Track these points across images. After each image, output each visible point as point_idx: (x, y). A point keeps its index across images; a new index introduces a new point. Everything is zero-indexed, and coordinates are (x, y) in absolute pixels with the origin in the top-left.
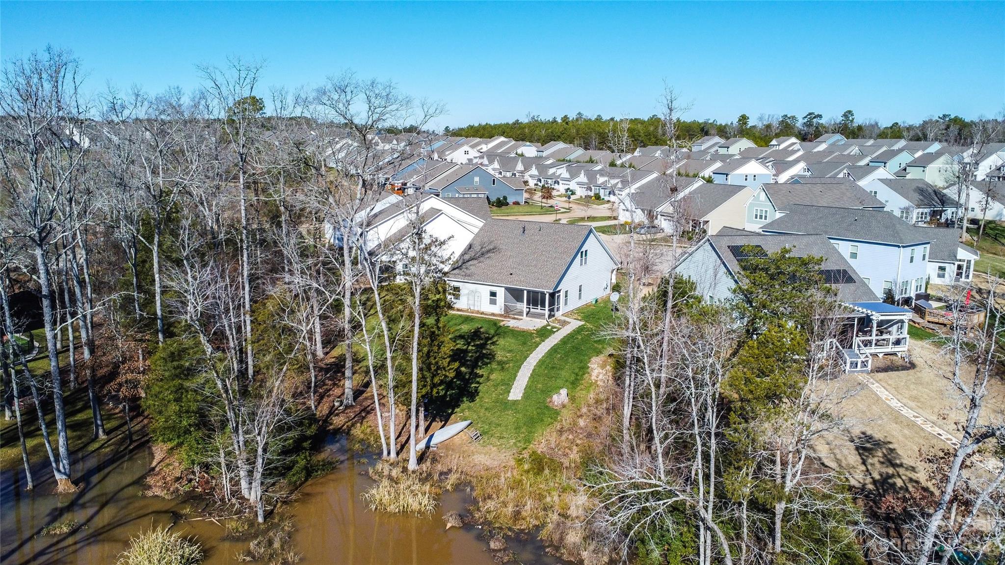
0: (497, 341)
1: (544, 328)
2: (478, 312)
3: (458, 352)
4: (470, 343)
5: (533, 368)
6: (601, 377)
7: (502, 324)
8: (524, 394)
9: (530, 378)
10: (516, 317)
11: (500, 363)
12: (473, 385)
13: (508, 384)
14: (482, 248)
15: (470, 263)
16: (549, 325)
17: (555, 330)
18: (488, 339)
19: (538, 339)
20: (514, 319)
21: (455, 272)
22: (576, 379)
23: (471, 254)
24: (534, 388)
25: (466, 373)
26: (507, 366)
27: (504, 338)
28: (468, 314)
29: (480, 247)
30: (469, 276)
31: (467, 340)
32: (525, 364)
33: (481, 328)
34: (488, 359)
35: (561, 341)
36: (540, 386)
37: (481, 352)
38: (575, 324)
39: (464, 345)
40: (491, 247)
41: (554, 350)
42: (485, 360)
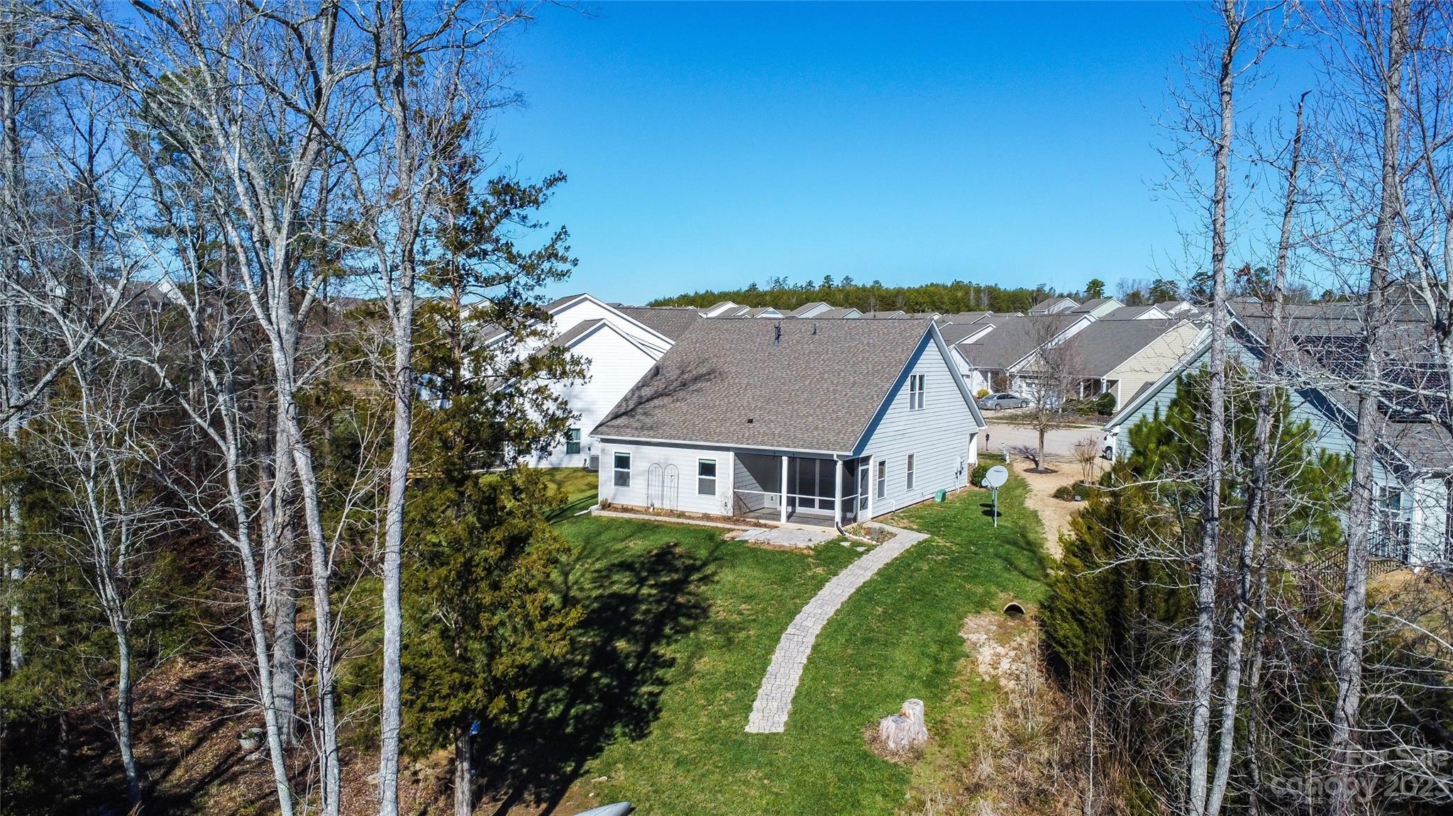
0: (714, 574)
1: (833, 545)
2: (671, 513)
3: (614, 602)
4: (646, 579)
5: (811, 640)
6: (1005, 665)
7: (727, 536)
8: (792, 715)
9: (806, 668)
10: (762, 521)
11: (720, 628)
12: (644, 689)
13: (745, 686)
14: (683, 373)
15: (656, 402)
16: (846, 540)
17: (860, 549)
18: (692, 569)
19: (819, 570)
20: (758, 525)
21: (619, 421)
22: (936, 672)
23: (659, 384)
24: (821, 697)
25: (628, 656)
26: (742, 635)
27: (733, 566)
28: (647, 517)
29: (678, 372)
30: (651, 428)
31: (637, 574)
32: (790, 630)
33: (676, 545)
34: (689, 617)
35: (880, 573)
36: (836, 691)
37: (672, 601)
38: (905, 539)
39: (631, 584)
40: (703, 370)
41: (864, 596)
42: (683, 620)
